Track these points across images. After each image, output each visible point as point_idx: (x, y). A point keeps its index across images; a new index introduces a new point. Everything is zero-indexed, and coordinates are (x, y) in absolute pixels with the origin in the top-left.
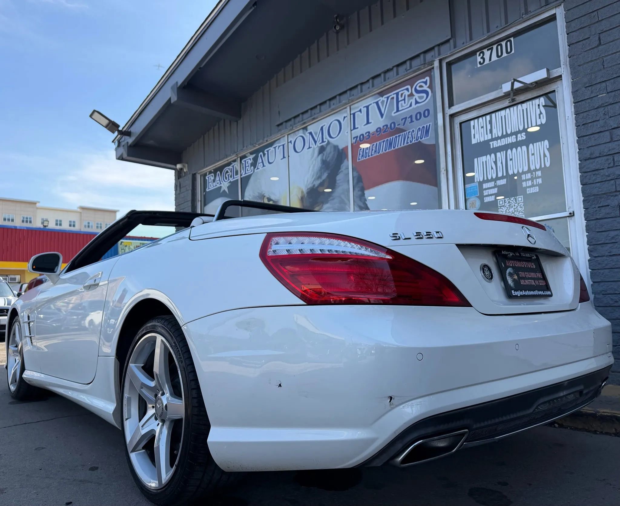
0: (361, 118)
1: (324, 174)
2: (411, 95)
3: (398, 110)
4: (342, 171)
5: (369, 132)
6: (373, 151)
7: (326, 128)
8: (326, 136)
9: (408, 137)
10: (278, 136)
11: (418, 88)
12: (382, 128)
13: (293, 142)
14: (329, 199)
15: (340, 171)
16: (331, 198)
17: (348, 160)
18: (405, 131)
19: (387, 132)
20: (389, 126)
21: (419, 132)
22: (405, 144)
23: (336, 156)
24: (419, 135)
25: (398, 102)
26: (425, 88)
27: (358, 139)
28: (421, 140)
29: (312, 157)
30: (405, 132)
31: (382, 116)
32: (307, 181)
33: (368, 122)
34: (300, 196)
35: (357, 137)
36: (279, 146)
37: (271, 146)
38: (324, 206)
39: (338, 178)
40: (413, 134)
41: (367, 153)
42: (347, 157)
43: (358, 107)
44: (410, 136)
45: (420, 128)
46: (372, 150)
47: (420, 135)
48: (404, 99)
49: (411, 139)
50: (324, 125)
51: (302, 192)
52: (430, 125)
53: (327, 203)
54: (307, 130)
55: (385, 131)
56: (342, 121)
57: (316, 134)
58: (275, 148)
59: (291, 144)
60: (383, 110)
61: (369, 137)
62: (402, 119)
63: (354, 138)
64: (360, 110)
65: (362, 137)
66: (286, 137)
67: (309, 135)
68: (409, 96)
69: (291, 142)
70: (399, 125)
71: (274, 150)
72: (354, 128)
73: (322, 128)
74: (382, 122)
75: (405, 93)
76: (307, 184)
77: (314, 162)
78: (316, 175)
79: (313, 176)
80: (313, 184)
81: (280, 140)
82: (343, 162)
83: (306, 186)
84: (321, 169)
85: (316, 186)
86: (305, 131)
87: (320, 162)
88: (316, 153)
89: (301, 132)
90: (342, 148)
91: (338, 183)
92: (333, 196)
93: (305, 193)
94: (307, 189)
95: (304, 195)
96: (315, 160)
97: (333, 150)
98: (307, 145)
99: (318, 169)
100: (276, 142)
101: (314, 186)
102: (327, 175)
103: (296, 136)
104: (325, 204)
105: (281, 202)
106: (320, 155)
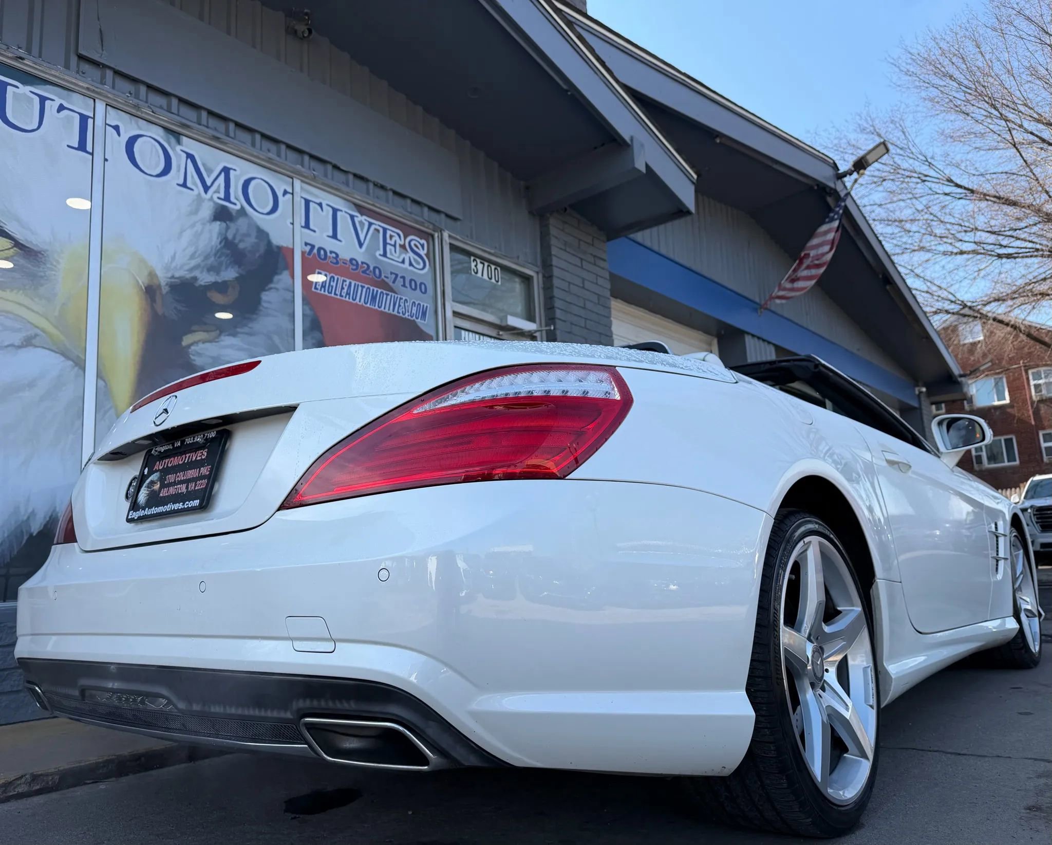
0: (321, 219)
1: (227, 268)
2: (403, 247)
3: (384, 255)
4: (277, 289)
5: (337, 255)
6: (343, 291)
7: (237, 178)
8: (236, 192)
9: (399, 306)
10: (69, 78)
11: (412, 243)
12: (360, 263)
13: (125, 137)
14: (239, 330)
15: (272, 285)
16: (246, 330)
17: (293, 276)
18: (396, 293)
19: (368, 276)
20: (371, 268)
21: (413, 308)
22: (395, 313)
23: (262, 251)
24: (414, 311)
25: (385, 244)
26: (423, 253)
27: (315, 251)
28: (415, 319)
29: (196, 212)
30: (396, 296)
31: (361, 245)
32: (173, 258)
33: (334, 236)
34: (143, 280)
35: (313, 247)
36: (61, 108)
37: (24, 83)
38: (222, 338)
39: (266, 296)
40: (406, 304)
41: (332, 287)
42: (290, 267)
43: (317, 196)
44: (402, 305)
45: (414, 302)
46: (343, 288)
47: (415, 313)
48: (395, 246)
49: (404, 310)
50: (235, 170)
51: (152, 275)
52: (427, 307)
53: (234, 335)
54: (179, 142)
55: (364, 272)
56: (280, 194)
57: (209, 171)
58: (43, 100)
59: (119, 134)
60: (362, 237)
61: (337, 263)
62: (391, 273)
63: (306, 244)
64: (320, 205)
65: (322, 252)
66: (100, 106)
67: (184, 155)
68: (401, 246)
69: (116, 128)
70: (385, 277)
71: (37, 100)
72: (307, 226)
73: (226, 171)
74: (360, 255)
75: (396, 238)
76: (174, 264)
77: (199, 227)
78: (202, 258)
79: (192, 257)
80: (192, 275)
81: (70, 93)
82: (280, 274)
83: (167, 268)
84: (218, 253)
85: (202, 283)
86: (173, 140)
87: (218, 238)
88: (207, 211)
89: (158, 133)
90: (278, 244)
91: (266, 308)
92: (250, 328)
93: (163, 283)
94: (170, 275)
95: (159, 286)
96: (204, 224)
97: (254, 234)
98: (175, 176)
99: (212, 250)
100: (48, 87)
101: (195, 279)
102: (237, 275)
103: (140, 128)
104: (225, 336)
105: (58, 262)
106: (218, 223)
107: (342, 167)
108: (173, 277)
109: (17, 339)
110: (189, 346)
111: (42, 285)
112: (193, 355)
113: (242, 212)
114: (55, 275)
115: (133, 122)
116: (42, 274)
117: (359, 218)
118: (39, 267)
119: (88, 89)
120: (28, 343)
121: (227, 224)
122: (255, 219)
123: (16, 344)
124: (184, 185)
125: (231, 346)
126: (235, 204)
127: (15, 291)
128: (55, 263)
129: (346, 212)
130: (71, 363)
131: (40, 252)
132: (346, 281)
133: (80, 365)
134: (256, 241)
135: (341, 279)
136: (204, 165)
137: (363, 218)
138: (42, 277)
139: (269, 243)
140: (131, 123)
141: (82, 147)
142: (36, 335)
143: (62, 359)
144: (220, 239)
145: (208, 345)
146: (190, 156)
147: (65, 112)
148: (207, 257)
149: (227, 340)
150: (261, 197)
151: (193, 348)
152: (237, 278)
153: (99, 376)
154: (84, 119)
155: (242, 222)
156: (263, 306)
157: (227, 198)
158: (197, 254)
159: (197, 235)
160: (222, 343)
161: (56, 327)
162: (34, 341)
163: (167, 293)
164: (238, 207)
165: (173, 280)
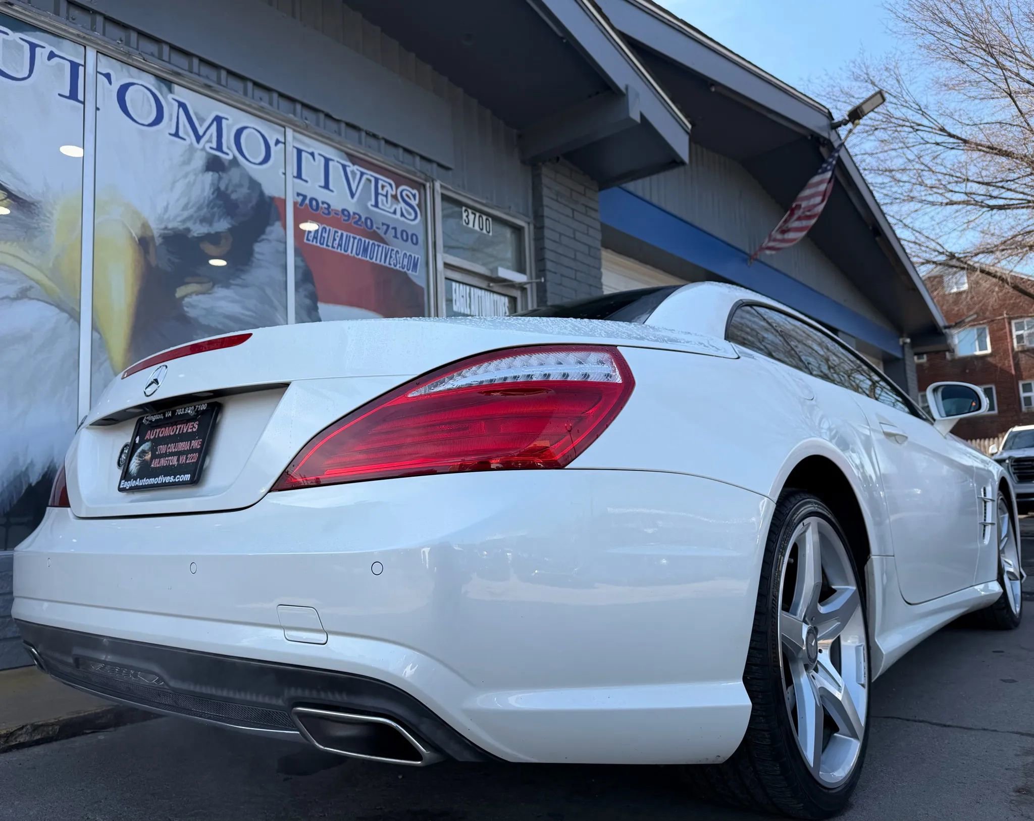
0: (313, 169)
1: (219, 220)
2: (395, 197)
3: (376, 205)
4: (269, 240)
5: (329, 206)
6: (335, 242)
8: (228, 141)
9: (391, 257)
10: (60, 25)
11: (404, 193)
12: (352, 214)
13: (116, 86)
14: (232, 282)
15: (263, 237)
16: (239, 281)
17: (285, 228)
18: (387, 244)
19: (360, 227)
20: (363, 219)
21: (405, 259)
22: (387, 264)
23: (254, 202)
24: (405, 263)
25: (377, 194)
26: (414, 203)
27: (307, 201)
28: (407, 271)
29: (188, 162)
30: (388, 247)
31: (352, 195)
32: (166, 209)
33: (326, 186)
34: (136, 232)
35: (305, 197)
36: (52, 55)
37: (14, 29)
38: (216, 289)
39: (258, 248)
40: (398, 256)
41: (324, 238)
42: (282, 218)
43: (309, 146)
44: (394, 256)
45: (405, 254)
46: (334, 239)
47: (406, 264)
48: (386, 196)
49: (395, 261)
50: (227, 119)
51: (145, 226)
52: (418, 258)
53: (227, 286)
54: (171, 91)
55: (356, 223)
56: (272, 143)
57: (201, 121)
58: (33, 47)
59: (110, 83)
60: (354, 188)
61: (329, 213)
62: (383, 224)
63: (298, 194)
64: (312, 154)
65: (314, 203)
66: (91, 54)
67: (176, 104)
68: (392, 196)
69: (108, 76)
70: (378, 228)
71: (27, 47)
72: (299, 176)
73: (218, 120)
74: (351, 205)
75: (388, 188)
76: (166, 217)
77: (191, 178)
78: (194, 209)
79: (185, 208)
80: (185, 226)
81: (61, 40)
82: (272, 225)
83: (160, 219)
84: (211, 204)
85: (195, 235)
86: (165, 89)
87: (210, 189)
88: (199, 161)
89: (149, 81)
90: (270, 195)
91: (258, 260)
92: (244, 280)
93: (156, 233)
94: (163, 226)
95: (153, 238)
96: (196, 175)
97: (246, 184)
98: (169, 125)
99: (204, 201)
100: (38, 33)
101: (188, 230)
102: (230, 226)
103: (132, 77)
104: (218, 287)
105: (52, 214)
106: (211, 173)
107: (334, 116)
108: (166, 228)
109: (12, 291)
110: (183, 298)
111: (36, 237)
112: (188, 307)
113: (234, 162)
114: (48, 226)
115: (124, 70)
116: (36, 226)
117: (351, 168)
118: (33, 219)
119: (78, 36)
120: (23, 295)
121: (219, 175)
122: (248, 169)
123: (12, 296)
124: (176, 135)
125: (224, 298)
126: (227, 154)
127: (9, 243)
128: (48, 215)
129: (338, 162)
130: (65, 315)
131: (33, 204)
132: (337, 232)
133: (75, 317)
134: (248, 191)
135: (333, 230)
136: (196, 114)
137: (355, 168)
138: (36, 228)
139: (262, 194)
140: (122, 70)
141: (73, 95)
142: (31, 287)
143: (57, 310)
144: (212, 190)
145: (201, 297)
146: (182, 105)
147: (56, 60)
148: (200, 209)
149: (220, 292)
150: (253, 147)
151: (187, 300)
152: (230, 230)
153: (94, 328)
154: (74, 67)
155: (234, 173)
156: (255, 258)
157: (219, 147)
158: (189, 206)
159: (190, 186)
160: (216, 295)
161: (50, 279)
162: (28, 293)
163: (161, 244)
164: (230, 157)
165: (166, 232)
